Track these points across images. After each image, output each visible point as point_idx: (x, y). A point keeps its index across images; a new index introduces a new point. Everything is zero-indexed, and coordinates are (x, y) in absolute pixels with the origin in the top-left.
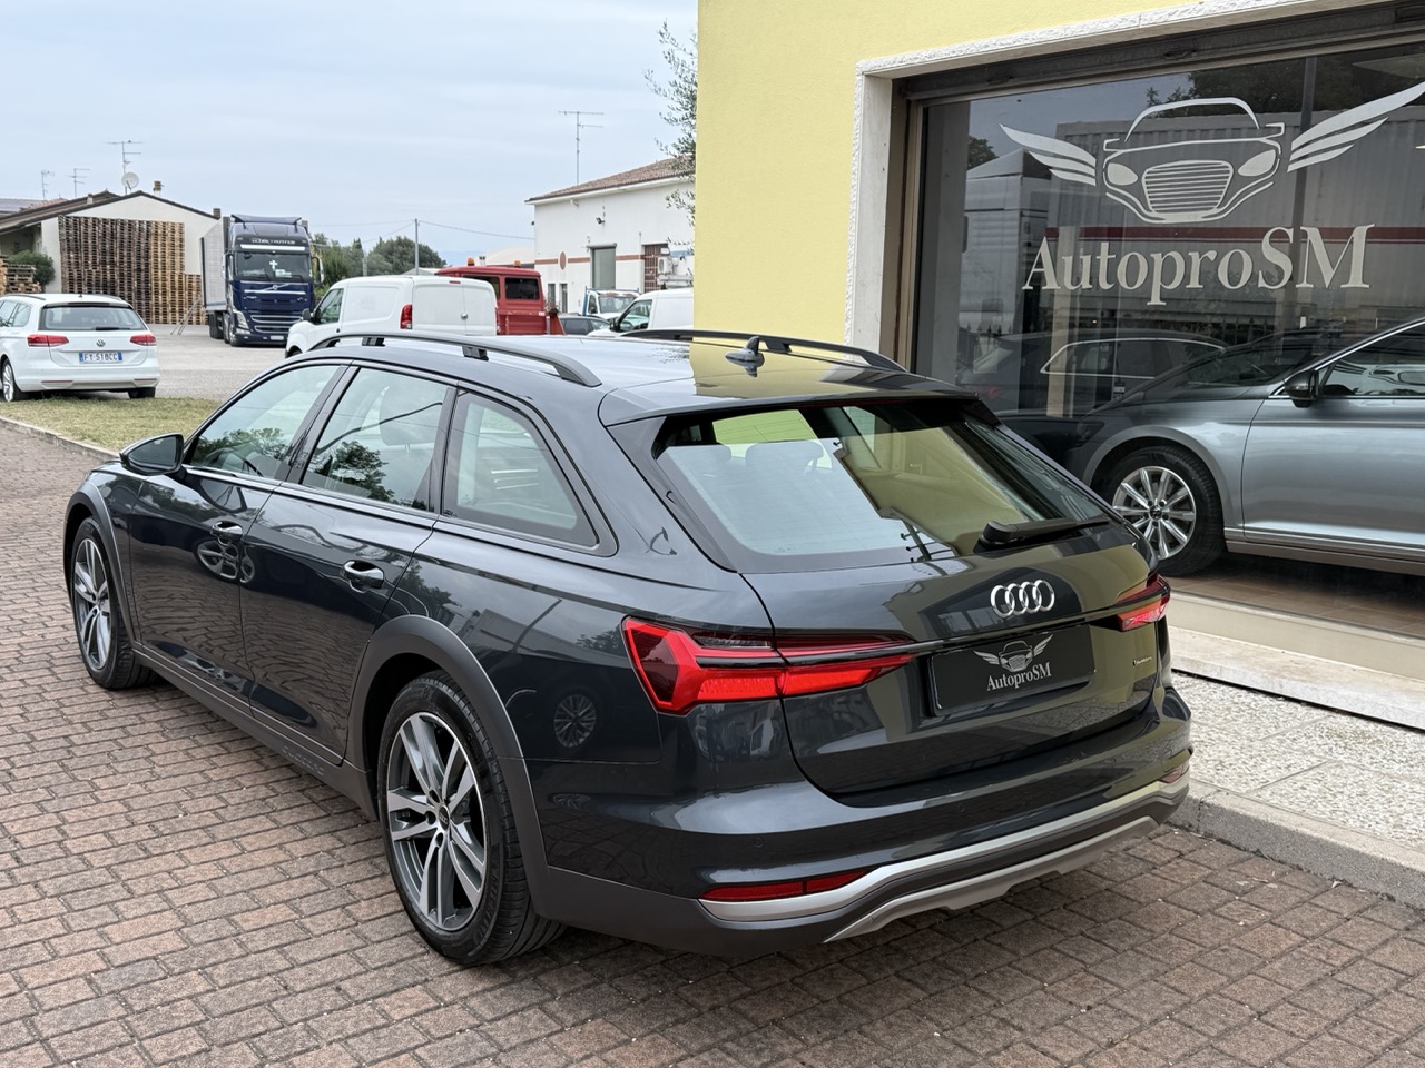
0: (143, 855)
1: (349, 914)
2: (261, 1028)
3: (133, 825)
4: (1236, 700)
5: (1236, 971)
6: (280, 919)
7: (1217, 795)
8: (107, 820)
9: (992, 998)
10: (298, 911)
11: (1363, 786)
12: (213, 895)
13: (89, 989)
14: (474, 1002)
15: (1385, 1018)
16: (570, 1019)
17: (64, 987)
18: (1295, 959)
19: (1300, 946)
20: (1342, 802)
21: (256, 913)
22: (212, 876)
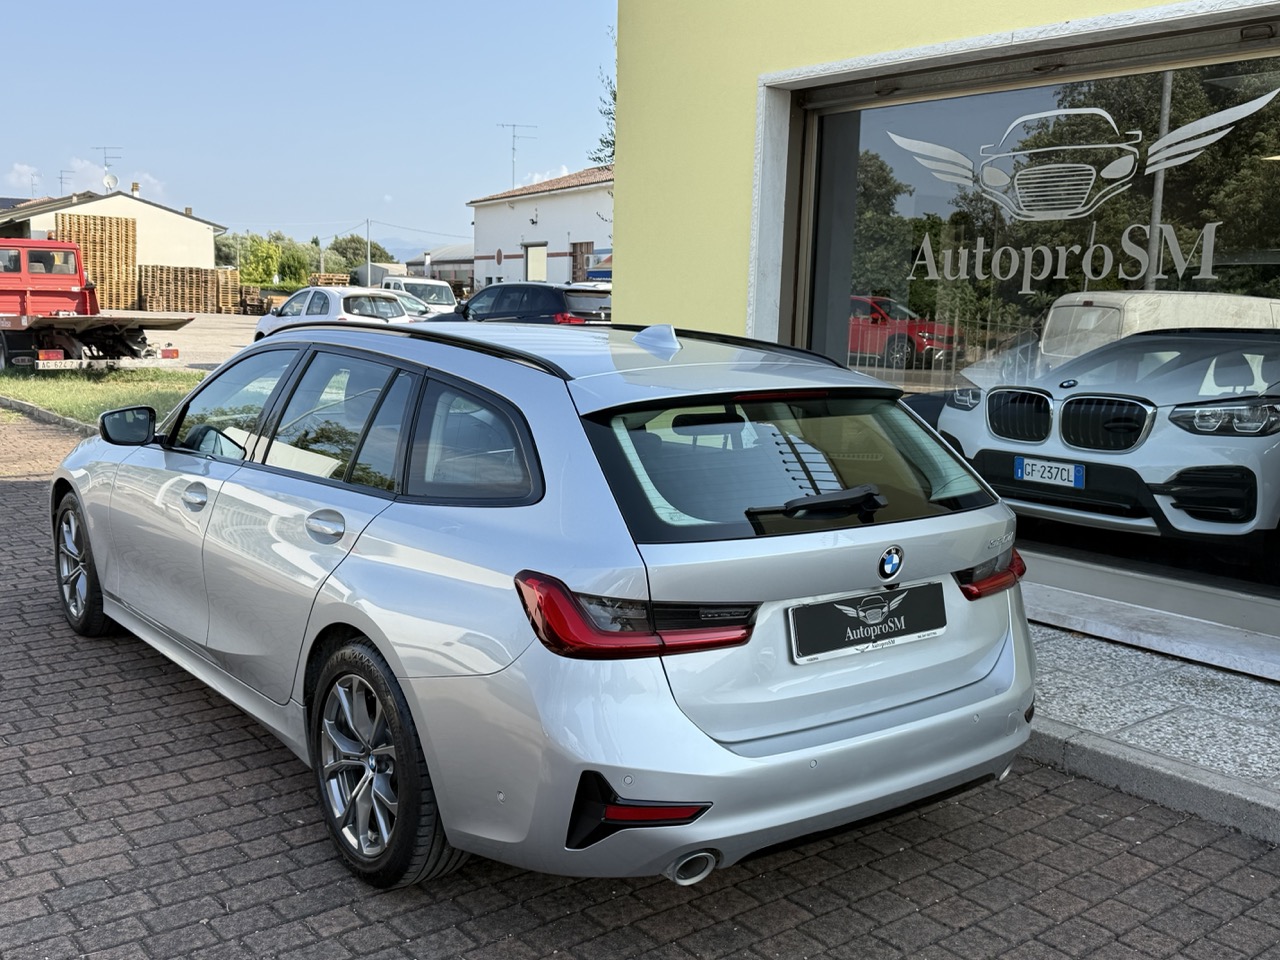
0: (97, 784)
1: (284, 840)
2: (199, 944)
3: (90, 756)
4: (1098, 651)
5: (1097, 897)
6: (221, 843)
7: (1081, 737)
8: (65, 753)
9: (873, 919)
10: (238, 837)
11: (1213, 729)
12: (160, 821)
13: (41, 907)
14: (396, 922)
15: (1232, 940)
16: (484, 938)
17: (18, 905)
18: (1149, 885)
19: (1154, 874)
20: (1193, 743)
21: (198, 838)
22: (159, 804)
